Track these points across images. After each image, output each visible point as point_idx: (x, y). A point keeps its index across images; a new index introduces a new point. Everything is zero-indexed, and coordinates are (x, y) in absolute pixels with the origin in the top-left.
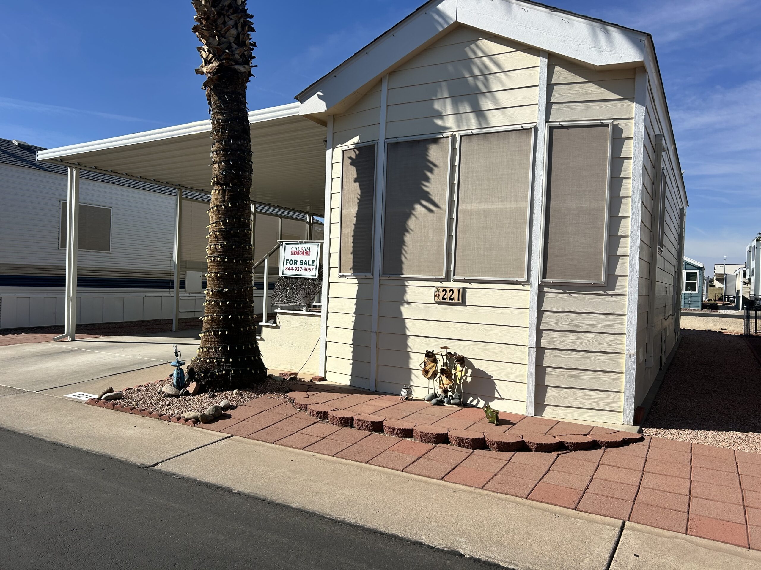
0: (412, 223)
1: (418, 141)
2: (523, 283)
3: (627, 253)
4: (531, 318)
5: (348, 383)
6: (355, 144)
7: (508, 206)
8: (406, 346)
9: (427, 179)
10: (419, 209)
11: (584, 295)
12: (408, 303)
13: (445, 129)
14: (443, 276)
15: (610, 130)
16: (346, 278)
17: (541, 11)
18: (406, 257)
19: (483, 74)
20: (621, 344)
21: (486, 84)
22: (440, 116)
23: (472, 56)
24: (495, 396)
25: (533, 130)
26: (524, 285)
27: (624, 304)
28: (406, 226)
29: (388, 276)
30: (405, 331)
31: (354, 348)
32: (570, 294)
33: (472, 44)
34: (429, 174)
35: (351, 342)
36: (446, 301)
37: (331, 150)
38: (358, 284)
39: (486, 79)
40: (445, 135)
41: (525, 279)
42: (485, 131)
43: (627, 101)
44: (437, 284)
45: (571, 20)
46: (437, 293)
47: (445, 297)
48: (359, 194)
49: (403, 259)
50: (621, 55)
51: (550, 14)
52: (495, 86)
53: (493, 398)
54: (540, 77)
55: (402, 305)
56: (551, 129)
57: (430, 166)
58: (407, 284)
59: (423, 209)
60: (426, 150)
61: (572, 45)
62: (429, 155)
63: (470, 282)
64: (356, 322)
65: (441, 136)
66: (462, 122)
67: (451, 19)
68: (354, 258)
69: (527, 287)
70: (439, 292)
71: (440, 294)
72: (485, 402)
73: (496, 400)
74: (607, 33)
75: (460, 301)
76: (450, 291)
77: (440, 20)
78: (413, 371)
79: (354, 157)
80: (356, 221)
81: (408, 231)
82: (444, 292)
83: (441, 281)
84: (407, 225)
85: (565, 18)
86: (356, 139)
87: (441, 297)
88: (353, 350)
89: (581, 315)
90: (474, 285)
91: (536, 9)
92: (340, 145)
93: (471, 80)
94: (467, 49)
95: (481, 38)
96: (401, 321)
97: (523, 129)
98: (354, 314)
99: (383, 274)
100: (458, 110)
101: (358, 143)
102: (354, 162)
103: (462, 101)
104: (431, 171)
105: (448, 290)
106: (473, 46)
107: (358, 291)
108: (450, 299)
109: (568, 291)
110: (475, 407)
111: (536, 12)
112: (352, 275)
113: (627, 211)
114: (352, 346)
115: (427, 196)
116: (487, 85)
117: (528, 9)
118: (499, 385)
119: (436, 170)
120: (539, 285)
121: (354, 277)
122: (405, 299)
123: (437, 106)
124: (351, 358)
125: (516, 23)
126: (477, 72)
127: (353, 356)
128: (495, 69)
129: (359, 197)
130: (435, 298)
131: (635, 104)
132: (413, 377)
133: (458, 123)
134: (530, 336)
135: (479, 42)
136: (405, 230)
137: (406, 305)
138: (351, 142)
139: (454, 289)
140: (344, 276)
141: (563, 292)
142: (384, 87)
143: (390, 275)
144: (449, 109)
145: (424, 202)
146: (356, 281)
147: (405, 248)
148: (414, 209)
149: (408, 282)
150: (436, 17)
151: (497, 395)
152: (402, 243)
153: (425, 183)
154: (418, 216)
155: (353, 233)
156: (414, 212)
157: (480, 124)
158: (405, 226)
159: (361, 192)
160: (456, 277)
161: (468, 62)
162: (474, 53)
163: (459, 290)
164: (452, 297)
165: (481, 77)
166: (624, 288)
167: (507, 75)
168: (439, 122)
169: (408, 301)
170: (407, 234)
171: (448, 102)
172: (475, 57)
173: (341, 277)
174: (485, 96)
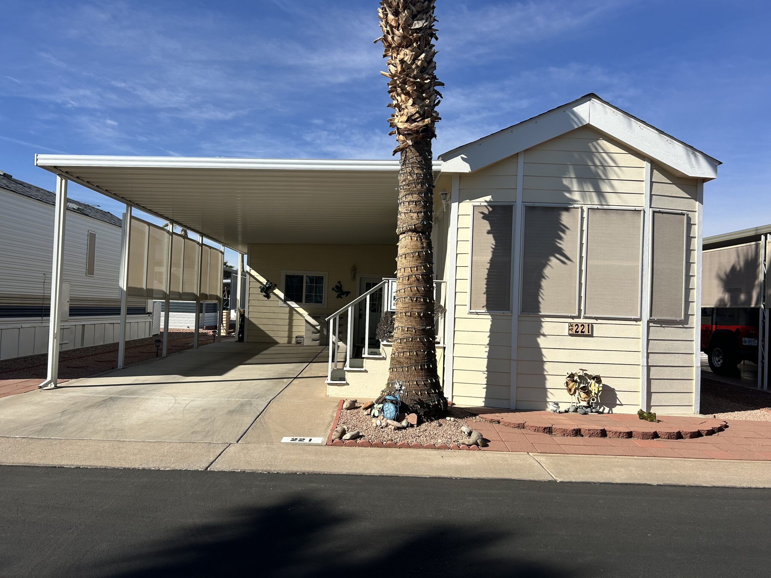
0: (547, 271)
1: (553, 209)
2: (636, 320)
3: (694, 300)
4: (643, 345)
5: (483, 404)
6: (486, 201)
7: (625, 264)
8: (543, 370)
9: (561, 238)
10: (554, 261)
11: (672, 328)
12: (544, 335)
13: (575, 201)
14: (576, 314)
15: (685, 217)
16: (477, 314)
17: (652, 131)
18: (542, 299)
19: (604, 166)
20: (692, 361)
21: (605, 172)
22: (570, 191)
23: (594, 150)
24: (617, 403)
25: (642, 212)
26: (636, 321)
27: (693, 334)
28: (543, 274)
29: (528, 313)
30: (542, 358)
31: (487, 374)
32: (664, 327)
33: (594, 142)
34: (562, 234)
35: (486, 369)
36: (579, 333)
37: (457, 203)
38: (491, 320)
39: (605, 169)
40: (576, 206)
41: (638, 317)
42: (606, 207)
43: (693, 200)
44: (570, 320)
45: (673, 142)
46: (571, 328)
47: (577, 330)
48: (493, 244)
49: (541, 300)
50: (704, 172)
51: (659, 135)
52: (612, 176)
53: (615, 405)
54: (646, 175)
55: (539, 337)
56: (654, 212)
57: (563, 229)
58: (543, 320)
59: (558, 261)
60: (560, 215)
61: (673, 159)
62: (562, 219)
63: (596, 318)
64: (489, 352)
65: (572, 206)
66: (586, 198)
67: (585, 121)
68: (487, 298)
69: (639, 323)
70: (572, 327)
71: (573, 328)
72: (609, 409)
73: (617, 406)
74: (695, 156)
75: (590, 333)
76: (581, 326)
77: (576, 119)
78: (549, 390)
79: (486, 212)
80: (490, 266)
81: (544, 278)
82: (577, 326)
83: (573, 317)
84: (544, 272)
85: (670, 140)
86: (488, 198)
87: (574, 330)
88: (487, 376)
89: (670, 342)
90: (600, 321)
91: (648, 129)
92: (468, 201)
93: (593, 168)
94: (590, 144)
95: (601, 139)
96: (538, 350)
97: (635, 210)
98: (488, 345)
99: (522, 312)
100: (583, 188)
101: (490, 202)
102: (485, 217)
103: (586, 182)
104: (564, 232)
105: (580, 325)
106: (594, 143)
107: (491, 325)
108: (582, 332)
109: (663, 326)
110: (602, 413)
111: (649, 131)
112: (487, 312)
113: (694, 272)
114: (486, 373)
115: (560, 251)
116: (606, 175)
117: (643, 128)
118: (619, 395)
119: (568, 232)
120: (648, 321)
121: (488, 314)
122: (542, 332)
123: (566, 182)
124: (486, 383)
125: (634, 135)
126: (598, 163)
127: (487, 381)
128: (612, 164)
129: (493, 247)
130: (569, 331)
131: (697, 202)
132: (549, 395)
133: (583, 197)
134: (643, 357)
135: (599, 141)
136: (541, 276)
137: (542, 337)
138: (482, 199)
139: (584, 324)
140: (476, 312)
141: (660, 326)
142: (521, 160)
143: (530, 313)
144: (575, 187)
145: (558, 256)
146: (489, 317)
147: (541, 290)
148: (549, 260)
149: (544, 319)
150: (573, 117)
151: (618, 402)
152: (539, 287)
153: (558, 241)
154: (553, 267)
155: (486, 276)
156: (549, 263)
157: (600, 201)
158: (541, 273)
159: (496, 243)
160: (587, 315)
161: (590, 154)
162: (596, 149)
163: (589, 325)
164: (583, 331)
165: (601, 167)
166: (693, 323)
167: (621, 170)
168: (567, 195)
169: (544, 333)
170: (543, 280)
171: (575, 181)
172: (596, 151)
173: (471, 313)
174: (604, 182)
